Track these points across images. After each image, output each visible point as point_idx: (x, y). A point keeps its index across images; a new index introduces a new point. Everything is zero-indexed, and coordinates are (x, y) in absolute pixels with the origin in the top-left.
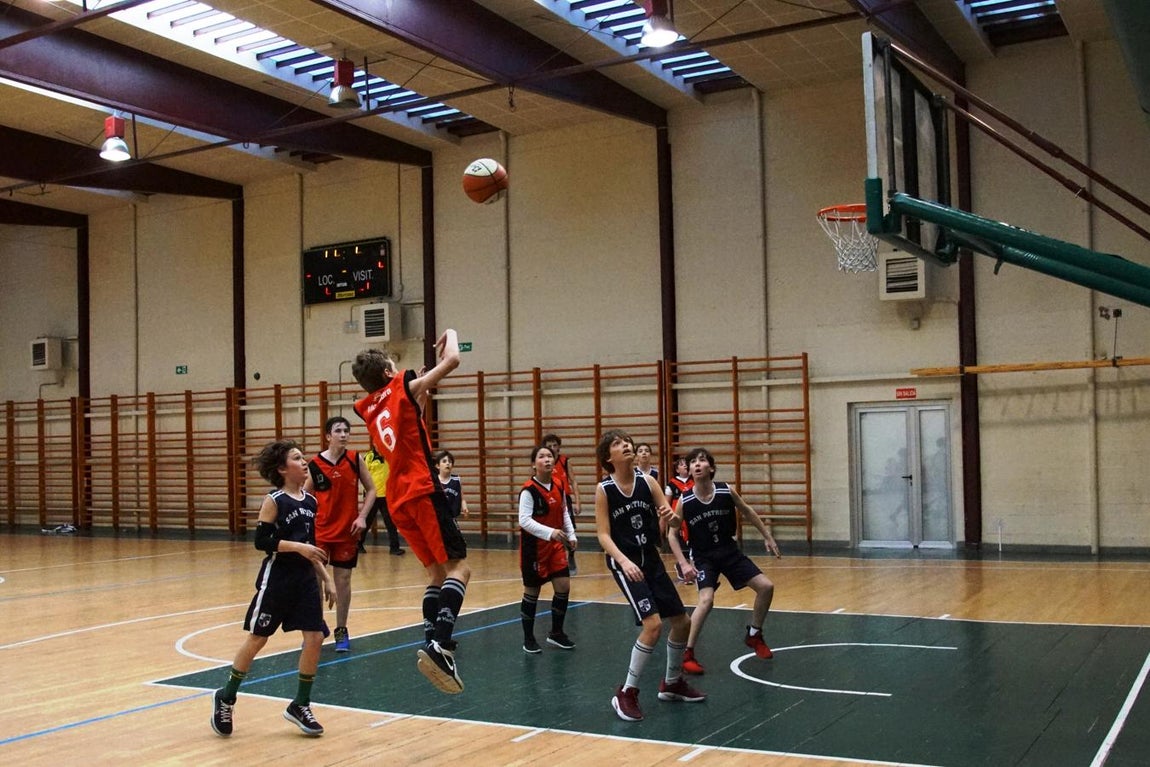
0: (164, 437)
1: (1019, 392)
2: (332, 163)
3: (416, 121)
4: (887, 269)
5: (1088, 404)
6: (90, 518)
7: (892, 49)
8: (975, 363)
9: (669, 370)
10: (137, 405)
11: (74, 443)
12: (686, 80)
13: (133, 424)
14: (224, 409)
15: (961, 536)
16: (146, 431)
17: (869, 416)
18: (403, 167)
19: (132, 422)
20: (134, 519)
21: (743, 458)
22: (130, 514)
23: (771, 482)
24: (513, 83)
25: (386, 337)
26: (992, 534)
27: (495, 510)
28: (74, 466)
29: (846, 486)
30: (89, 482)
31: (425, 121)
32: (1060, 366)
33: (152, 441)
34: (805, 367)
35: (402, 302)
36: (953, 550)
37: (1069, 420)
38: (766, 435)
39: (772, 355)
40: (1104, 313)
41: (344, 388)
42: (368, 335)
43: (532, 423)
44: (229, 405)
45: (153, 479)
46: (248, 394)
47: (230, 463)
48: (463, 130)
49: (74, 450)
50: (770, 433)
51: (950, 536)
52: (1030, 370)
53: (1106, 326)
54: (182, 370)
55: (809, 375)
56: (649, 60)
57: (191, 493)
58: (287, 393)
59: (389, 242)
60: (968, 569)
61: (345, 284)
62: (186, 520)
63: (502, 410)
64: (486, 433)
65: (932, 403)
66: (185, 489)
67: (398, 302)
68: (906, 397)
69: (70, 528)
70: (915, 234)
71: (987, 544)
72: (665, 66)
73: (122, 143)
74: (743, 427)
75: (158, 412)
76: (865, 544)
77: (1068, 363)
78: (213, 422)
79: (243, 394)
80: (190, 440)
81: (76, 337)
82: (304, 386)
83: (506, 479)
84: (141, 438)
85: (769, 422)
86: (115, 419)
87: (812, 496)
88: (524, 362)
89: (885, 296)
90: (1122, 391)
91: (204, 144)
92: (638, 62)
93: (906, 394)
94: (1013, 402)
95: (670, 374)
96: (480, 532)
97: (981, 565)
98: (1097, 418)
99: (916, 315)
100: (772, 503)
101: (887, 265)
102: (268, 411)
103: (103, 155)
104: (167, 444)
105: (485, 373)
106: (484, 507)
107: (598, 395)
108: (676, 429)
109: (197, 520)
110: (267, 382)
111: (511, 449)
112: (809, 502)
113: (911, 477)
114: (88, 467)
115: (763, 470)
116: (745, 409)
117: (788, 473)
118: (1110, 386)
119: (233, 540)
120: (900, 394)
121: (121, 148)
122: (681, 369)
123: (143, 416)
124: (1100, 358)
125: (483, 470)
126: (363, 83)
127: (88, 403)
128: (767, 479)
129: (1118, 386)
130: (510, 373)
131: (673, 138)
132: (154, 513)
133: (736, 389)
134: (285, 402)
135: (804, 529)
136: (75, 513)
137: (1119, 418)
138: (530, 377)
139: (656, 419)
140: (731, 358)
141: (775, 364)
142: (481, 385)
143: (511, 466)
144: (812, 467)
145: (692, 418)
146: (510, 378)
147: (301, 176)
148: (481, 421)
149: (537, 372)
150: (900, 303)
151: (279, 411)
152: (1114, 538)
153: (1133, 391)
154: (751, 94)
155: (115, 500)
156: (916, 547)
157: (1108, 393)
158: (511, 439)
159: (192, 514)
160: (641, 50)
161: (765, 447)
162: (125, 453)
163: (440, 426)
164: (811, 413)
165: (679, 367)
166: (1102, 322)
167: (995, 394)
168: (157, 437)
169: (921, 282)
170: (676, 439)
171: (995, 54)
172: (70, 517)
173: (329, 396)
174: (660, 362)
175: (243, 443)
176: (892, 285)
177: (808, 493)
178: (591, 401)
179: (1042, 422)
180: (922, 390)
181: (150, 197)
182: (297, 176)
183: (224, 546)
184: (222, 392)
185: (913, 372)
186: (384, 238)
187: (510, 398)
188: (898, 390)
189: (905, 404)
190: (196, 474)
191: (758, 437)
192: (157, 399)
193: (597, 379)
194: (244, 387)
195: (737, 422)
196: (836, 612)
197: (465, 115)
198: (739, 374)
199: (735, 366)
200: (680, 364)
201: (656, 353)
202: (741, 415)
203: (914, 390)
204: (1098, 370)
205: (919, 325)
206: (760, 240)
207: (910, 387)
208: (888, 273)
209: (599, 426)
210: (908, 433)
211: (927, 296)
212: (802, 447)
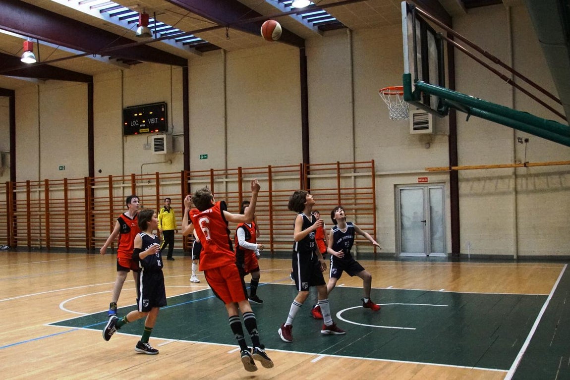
0: (53, 201)
1: (479, 179)
2: (138, 65)
3: (180, 44)
4: (414, 118)
5: (512, 185)
6: (16, 242)
7: (416, 10)
8: (457, 165)
9: (306, 168)
10: (40, 186)
11: (8, 204)
12: (314, 24)
13: (38, 195)
14: (84, 187)
15: (450, 250)
16: (44, 199)
17: (404, 191)
18: (173, 67)
19: (37, 194)
20: (38, 242)
22: (37, 240)
24: (228, 25)
25: (165, 152)
26: (465, 249)
28: (8, 216)
29: (394, 226)
30: (16, 224)
31: (184, 44)
32: (499, 167)
33: (47, 203)
34: (373, 167)
35: (172, 134)
36: (446, 257)
37: (504, 193)
38: (353, 200)
39: (357, 161)
40: (520, 140)
41: (144, 177)
42: (155, 151)
43: (237, 195)
44: (86, 186)
45: (48, 222)
46: (96, 180)
47: (87, 214)
48: (202, 48)
49: (8, 208)
50: (356, 199)
51: (444, 251)
52: (483, 168)
53: (521, 147)
54: (62, 168)
55: (375, 171)
56: (296, 14)
57: (67, 230)
58: (115, 180)
59: (166, 104)
60: (453, 267)
61: (144, 125)
62: (64, 243)
63: (222, 188)
65: (435, 185)
66: (64, 228)
67: (171, 134)
68: (423, 182)
69: (6, 247)
70: (427, 101)
71: (462, 254)
72: (304, 17)
73: (32, 54)
74: (342, 197)
75: (51, 189)
76: (403, 255)
77: (503, 165)
78: (78, 194)
79: (93, 180)
80: (66, 203)
81: (9, 151)
82: (123, 176)
84: (42, 202)
85: (355, 194)
86: (28, 193)
87: (377, 231)
88: (233, 164)
89: (412, 132)
90: (529, 179)
91: (74, 55)
92: (290, 15)
93: (423, 180)
94: (476, 184)
95: (306, 171)
97: (460, 265)
98: (516, 192)
99: (428, 141)
101: (414, 116)
102: (105, 188)
103: (22, 60)
104: (54, 205)
105: (214, 170)
107: (270, 181)
109: (70, 243)
110: (105, 174)
113: (425, 221)
114: (15, 217)
115: (352, 218)
116: (344, 188)
117: (365, 219)
118: (523, 176)
119: (88, 253)
120: (420, 180)
121: (31, 57)
122: (312, 168)
123: (43, 191)
124: (517, 163)
126: (153, 25)
127: (15, 185)
129: (528, 176)
130: (226, 170)
131: (307, 54)
132: (48, 240)
133: (339, 177)
134: (114, 184)
136: (8, 240)
137: (528, 192)
138: (237, 171)
140: (336, 162)
141: (358, 165)
142: (212, 175)
144: (376, 215)
145: (317, 192)
146: (227, 172)
147: (122, 71)
149: (240, 169)
150: (420, 135)
151: (111, 189)
152: (525, 251)
153: (534, 179)
154: (346, 31)
155: (29, 233)
156: (428, 256)
157: (522, 180)
159: (67, 240)
160: (292, 9)
161: (353, 206)
162: (33, 210)
164: (376, 189)
165: (310, 167)
166: (518, 144)
167: (468, 180)
168: (50, 201)
169: (430, 125)
171: (467, 13)
172: (6, 242)
173: (136, 181)
174: (301, 164)
175: (93, 204)
176: (416, 126)
177: (375, 229)
178: (267, 184)
179: (490, 194)
180: (431, 178)
181: (47, 81)
182: (120, 71)
183: (83, 256)
184: (83, 179)
185: (426, 169)
186: (164, 102)
187: (227, 182)
188: (419, 178)
189: (422, 185)
190: (70, 220)
191: (350, 202)
192: (50, 183)
193: (270, 172)
194: (93, 176)
195: (339, 194)
196: (388, 288)
197: (205, 41)
198: (340, 170)
199: (338, 166)
200: (311, 165)
201: (299, 159)
202: (341, 191)
203: (426, 178)
204: (517, 168)
205: (429, 146)
206: (351, 104)
207: (425, 177)
208: (414, 120)
209: (271, 196)
210: (424, 200)
211: (433, 132)
212: (372, 206)
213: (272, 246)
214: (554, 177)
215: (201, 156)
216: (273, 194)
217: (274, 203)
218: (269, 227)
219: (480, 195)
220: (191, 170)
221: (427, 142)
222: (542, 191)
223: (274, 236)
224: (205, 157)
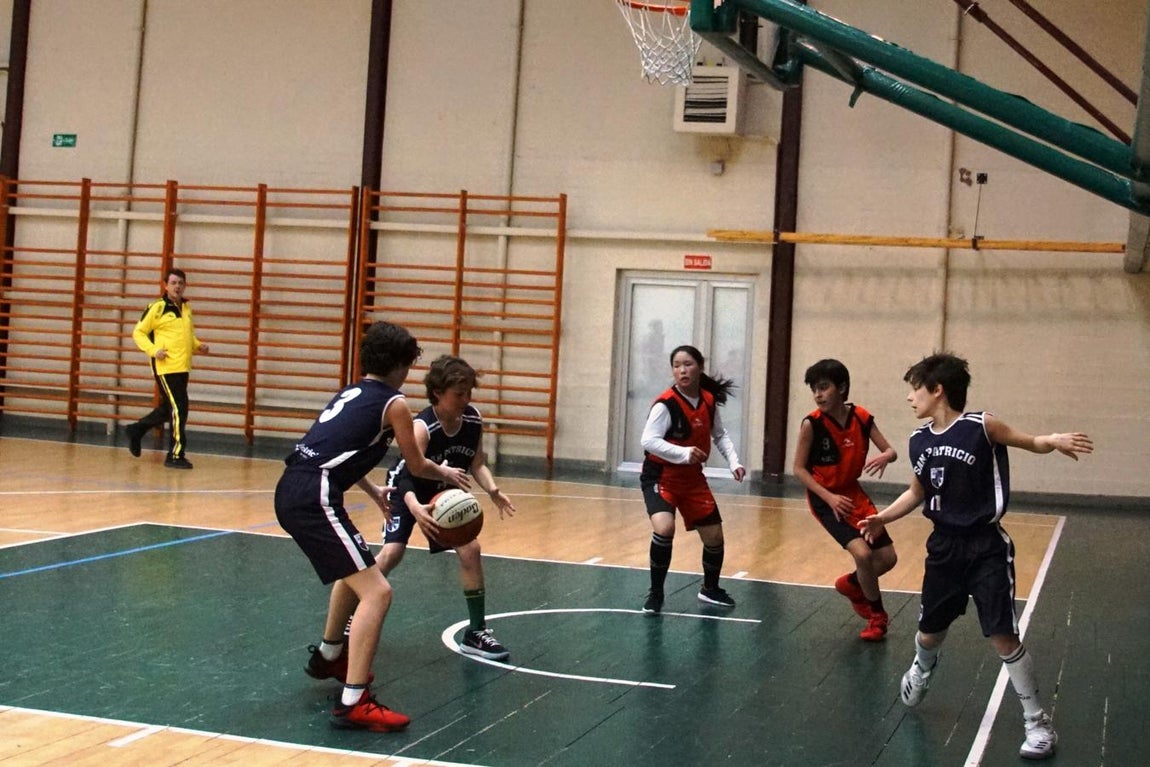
1: (849, 273)
4: (688, 88)
5: (936, 297)
8: (793, 229)
9: (368, 201)
15: (757, 463)
21: (464, 335)
23: (502, 373)
27: (94, 386)
29: (607, 385)
32: (906, 243)
34: (562, 214)
37: (912, 316)
38: (498, 304)
39: (517, 193)
40: (965, 176)
43: (158, 262)
50: (505, 301)
52: (867, 243)
53: (967, 194)
55: (567, 227)
60: (764, 510)
63: (113, 239)
64: (87, 270)
65: (730, 278)
68: (698, 267)
74: (467, 292)
76: (626, 468)
77: (915, 239)
83: (113, 341)
85: (505, 286)
87: (558, 398)
88: (155, 169)
89: (680, 126)
90: (980, 280)
93: (698, 263)
94: (839, 286)
95: (367, 208)
96: (65, 417)
97: (781, 504)
98: (946, 315)
99: (722, 156)
100: (500, 402)
105: (93, 181)
106: (74, 379)
107: (260, 229)
108: (371, 286)
111: (123, 297)
112: (552, 404)
115: (491, 355)
116: (473, 266)
117: (527, 360)
118: (972, 274)
120: (690, 262)
122: (385, 201)
124: (955, 236)
125: (77, 325)
128: (495, 367)
130: (131, 185)
133: (462, 236)
135: (544, 441)
137: (974, 318)
138: (162, 193)
139: (343, 271)
140: (457, 192)
141: (518, 206)
142: (85, 198)
143: (121, 322)
144: (560, 353)
145: (395, 273)
146: (131, 193)
148: (81, 252)
149: (172, 187)
150: (700, 137)
153: (994, 284)
157: (963, 285)
158: (124, 282)
161: (497, 321)
163: (18, 255)
164: (565, 280)
165: (382, 198)
166: (960, 187)
167: (818, 273)
169: (731, 111)
170: (370, 300)
176: (691, 111)
177: (553, 391)
178: (250, 237)
179: (876, 315)
180: (720, 260)
185: (710, 234)
187: (129, 222)
188: (687, 257)
189: (693, 276)
191: (487, 307)
193: (262, 204)
195: (460, 283)
196: (591, 562)
198: (468, 215)
199: (464, 204)
200: (386, 194)
201: (351, 173)
202: (465, 274)
203: (708, 258)
204: (951, 251)
205: (723, 168)
206: (514, 32)
207: (705, 254)
208: (686, 94)
209: (258, 274)
210: (696, 318)
211: (737, 128)
212: (549, 325)
213: (250, 420)
214: (1043, 280)
215: (55, 136)
216: (266, 267)
217: (264, 296)
218: (244, 364)
219: (850, 316)
220: (22, 176)
221: (719, 158)
222: (1012, 317)
223: (259, 391)
224: (68, 140)
